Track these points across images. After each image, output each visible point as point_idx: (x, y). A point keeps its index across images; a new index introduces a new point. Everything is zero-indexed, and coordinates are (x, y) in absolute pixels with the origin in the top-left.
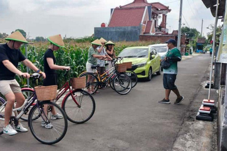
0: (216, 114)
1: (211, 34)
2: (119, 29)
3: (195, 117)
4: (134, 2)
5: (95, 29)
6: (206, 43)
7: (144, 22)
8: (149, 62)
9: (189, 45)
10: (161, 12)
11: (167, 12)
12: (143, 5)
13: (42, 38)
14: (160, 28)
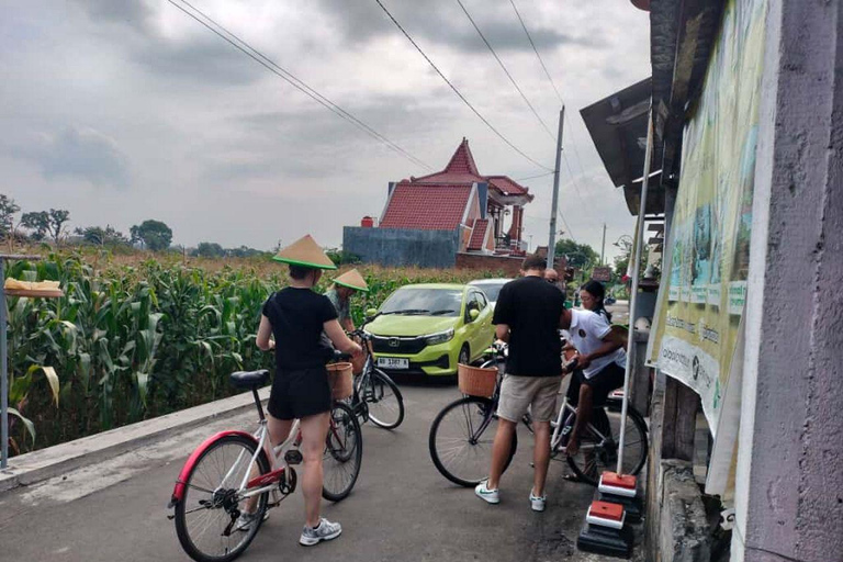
0: (641, 527)
1: (623, 259)
2: (407, 234)
3: (575, 540)
4: (446, 172)
5: (346, 229)
6: (612, 281)
7: (468, 219)
8: (463, 330)
9: (574, 285)
10: (510, 199)
11: (524, 203)
12: (466, 179)
13: (217, 247)
14: (509, 237)
